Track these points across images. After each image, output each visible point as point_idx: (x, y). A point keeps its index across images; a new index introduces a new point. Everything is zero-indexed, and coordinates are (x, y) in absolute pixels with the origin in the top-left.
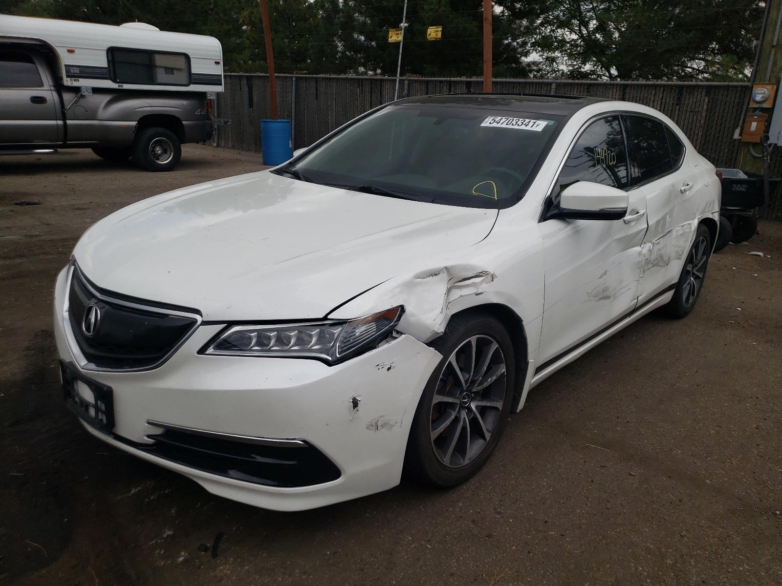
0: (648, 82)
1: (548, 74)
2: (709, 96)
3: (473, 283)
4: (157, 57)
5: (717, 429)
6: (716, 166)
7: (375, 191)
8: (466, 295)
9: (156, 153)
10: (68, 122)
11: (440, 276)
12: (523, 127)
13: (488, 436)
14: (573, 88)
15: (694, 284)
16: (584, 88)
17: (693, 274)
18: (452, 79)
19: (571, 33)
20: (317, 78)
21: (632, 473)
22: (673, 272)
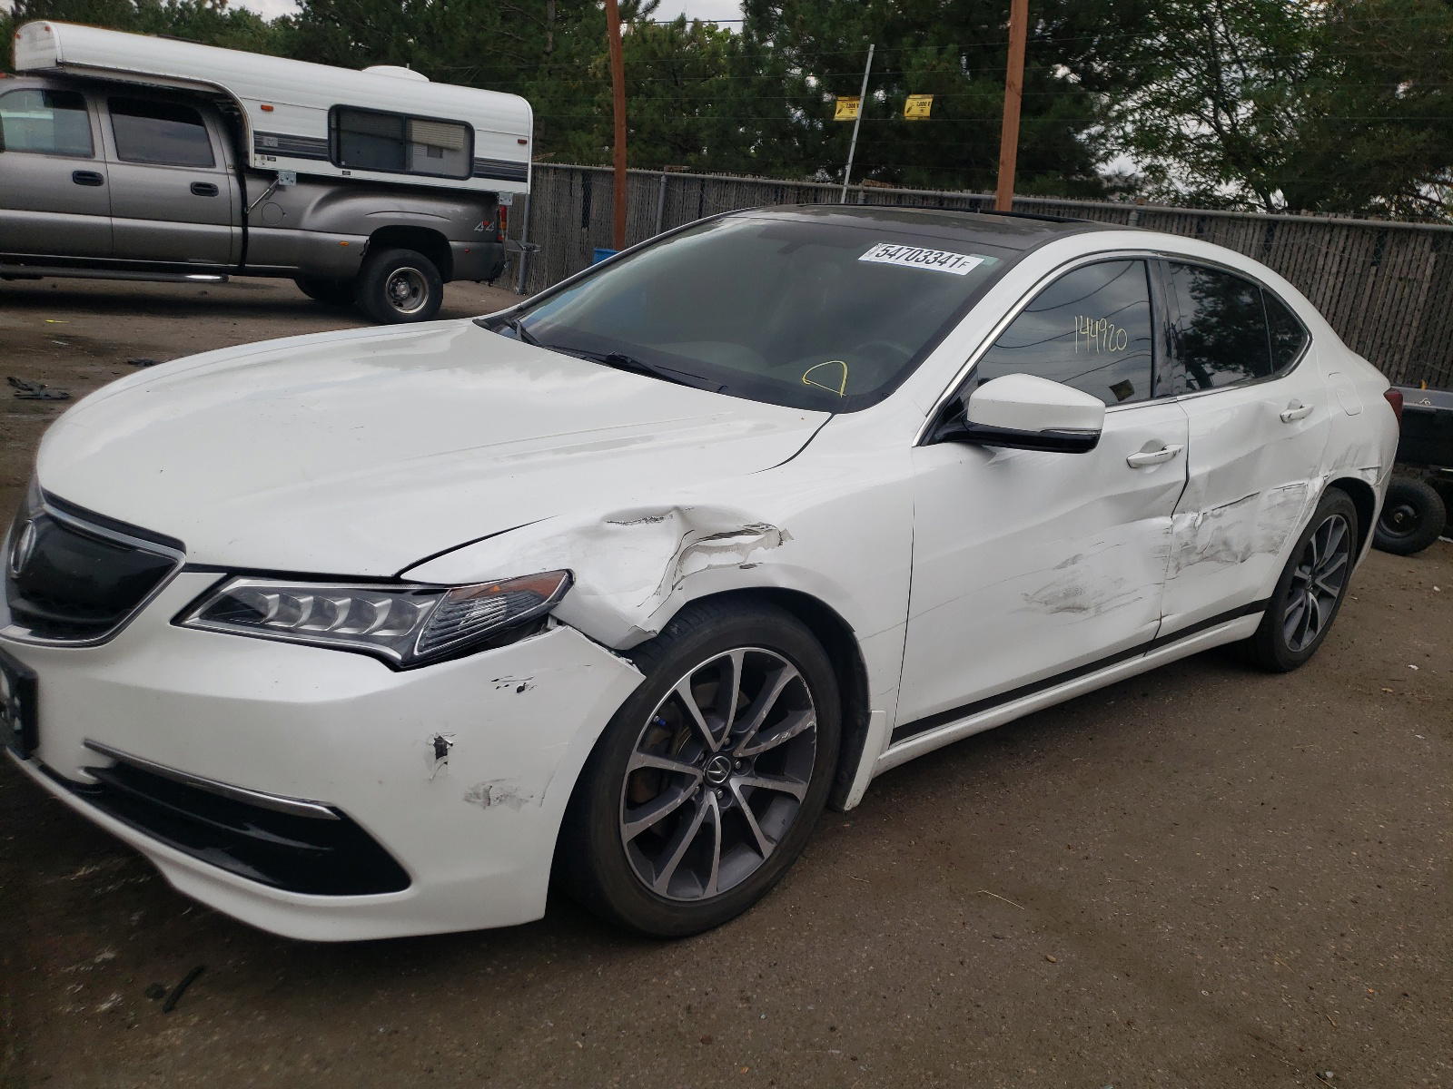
0: (1318, 218)
1: (1149, 197)
2: (1437, 251)
3: (737, 544)
4: (416, 126)
5: (1268, 893)
6: (1393, 381)
7: (633, 365)
8: (721, 566)
9: (398, 293)
10: (251, 230)
11: (664, 522)
12: (935, 267)
13: (767, 848)
14: (1170, 221)
15: (1314, 609)
16: (1191, 224)
17: (1316, 587)
18: (946, 193)
19: (1200, 123)
20: (703, 180)
21: (1049, 957)
22: (1260, 578)
